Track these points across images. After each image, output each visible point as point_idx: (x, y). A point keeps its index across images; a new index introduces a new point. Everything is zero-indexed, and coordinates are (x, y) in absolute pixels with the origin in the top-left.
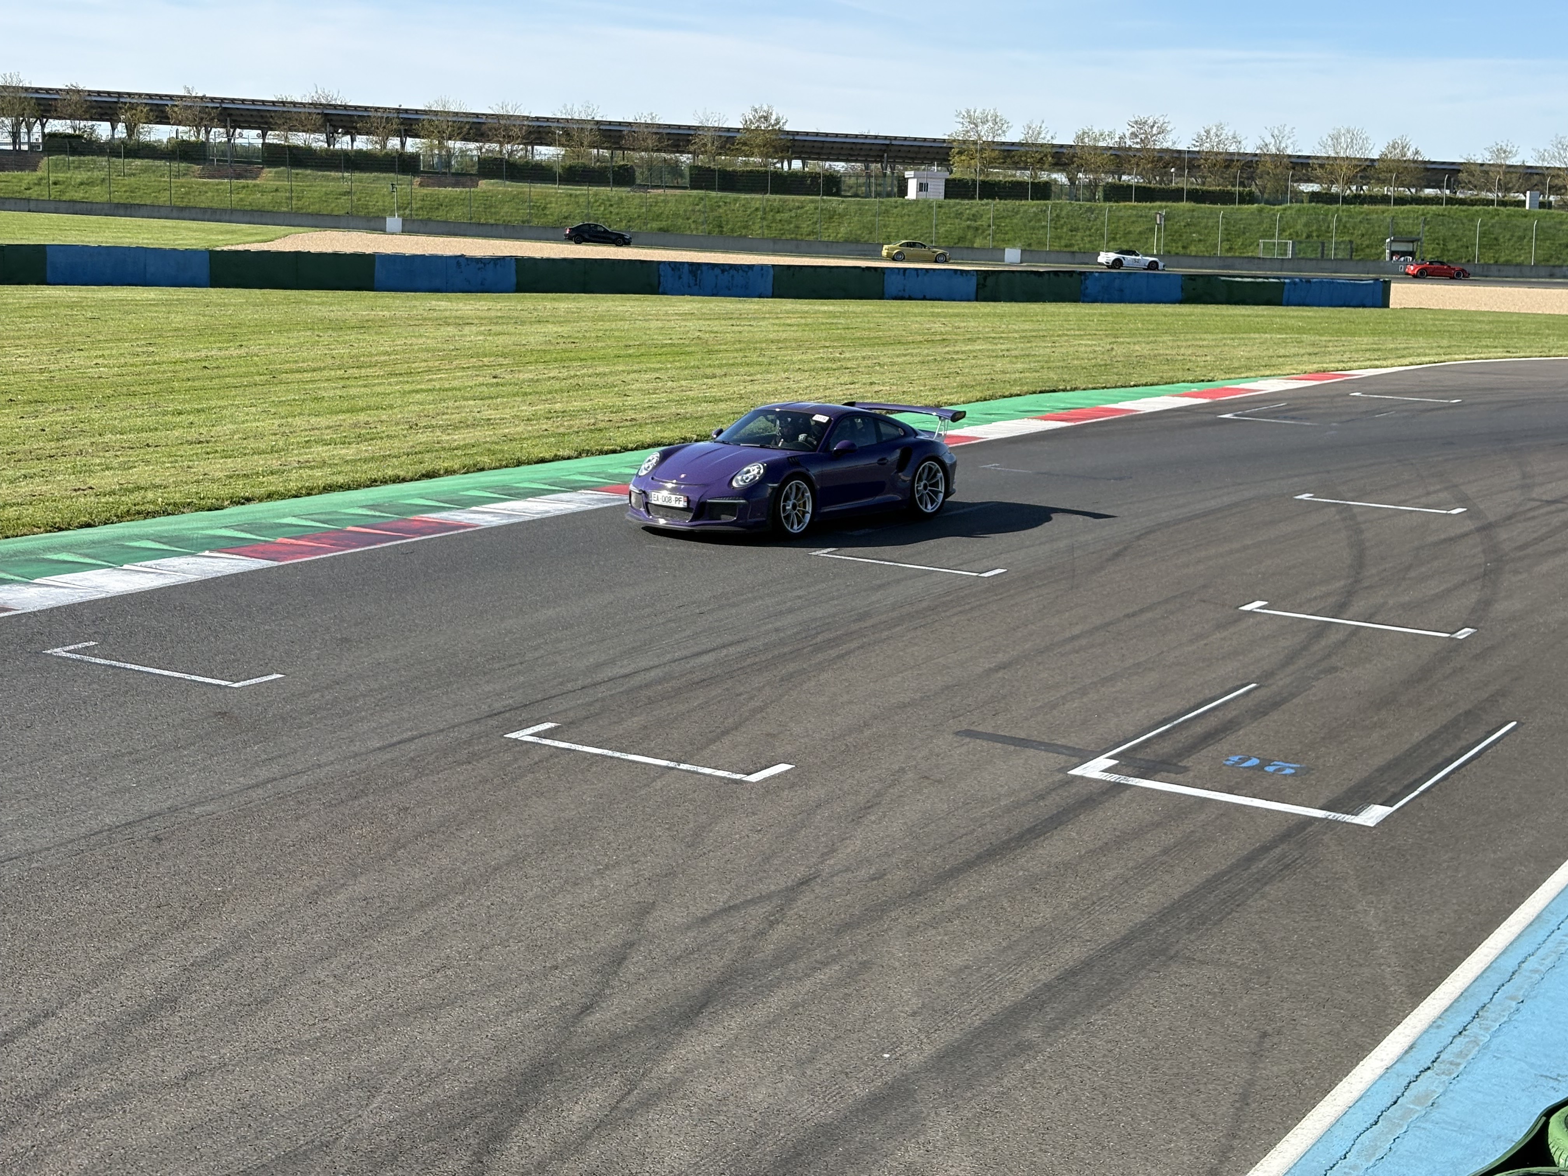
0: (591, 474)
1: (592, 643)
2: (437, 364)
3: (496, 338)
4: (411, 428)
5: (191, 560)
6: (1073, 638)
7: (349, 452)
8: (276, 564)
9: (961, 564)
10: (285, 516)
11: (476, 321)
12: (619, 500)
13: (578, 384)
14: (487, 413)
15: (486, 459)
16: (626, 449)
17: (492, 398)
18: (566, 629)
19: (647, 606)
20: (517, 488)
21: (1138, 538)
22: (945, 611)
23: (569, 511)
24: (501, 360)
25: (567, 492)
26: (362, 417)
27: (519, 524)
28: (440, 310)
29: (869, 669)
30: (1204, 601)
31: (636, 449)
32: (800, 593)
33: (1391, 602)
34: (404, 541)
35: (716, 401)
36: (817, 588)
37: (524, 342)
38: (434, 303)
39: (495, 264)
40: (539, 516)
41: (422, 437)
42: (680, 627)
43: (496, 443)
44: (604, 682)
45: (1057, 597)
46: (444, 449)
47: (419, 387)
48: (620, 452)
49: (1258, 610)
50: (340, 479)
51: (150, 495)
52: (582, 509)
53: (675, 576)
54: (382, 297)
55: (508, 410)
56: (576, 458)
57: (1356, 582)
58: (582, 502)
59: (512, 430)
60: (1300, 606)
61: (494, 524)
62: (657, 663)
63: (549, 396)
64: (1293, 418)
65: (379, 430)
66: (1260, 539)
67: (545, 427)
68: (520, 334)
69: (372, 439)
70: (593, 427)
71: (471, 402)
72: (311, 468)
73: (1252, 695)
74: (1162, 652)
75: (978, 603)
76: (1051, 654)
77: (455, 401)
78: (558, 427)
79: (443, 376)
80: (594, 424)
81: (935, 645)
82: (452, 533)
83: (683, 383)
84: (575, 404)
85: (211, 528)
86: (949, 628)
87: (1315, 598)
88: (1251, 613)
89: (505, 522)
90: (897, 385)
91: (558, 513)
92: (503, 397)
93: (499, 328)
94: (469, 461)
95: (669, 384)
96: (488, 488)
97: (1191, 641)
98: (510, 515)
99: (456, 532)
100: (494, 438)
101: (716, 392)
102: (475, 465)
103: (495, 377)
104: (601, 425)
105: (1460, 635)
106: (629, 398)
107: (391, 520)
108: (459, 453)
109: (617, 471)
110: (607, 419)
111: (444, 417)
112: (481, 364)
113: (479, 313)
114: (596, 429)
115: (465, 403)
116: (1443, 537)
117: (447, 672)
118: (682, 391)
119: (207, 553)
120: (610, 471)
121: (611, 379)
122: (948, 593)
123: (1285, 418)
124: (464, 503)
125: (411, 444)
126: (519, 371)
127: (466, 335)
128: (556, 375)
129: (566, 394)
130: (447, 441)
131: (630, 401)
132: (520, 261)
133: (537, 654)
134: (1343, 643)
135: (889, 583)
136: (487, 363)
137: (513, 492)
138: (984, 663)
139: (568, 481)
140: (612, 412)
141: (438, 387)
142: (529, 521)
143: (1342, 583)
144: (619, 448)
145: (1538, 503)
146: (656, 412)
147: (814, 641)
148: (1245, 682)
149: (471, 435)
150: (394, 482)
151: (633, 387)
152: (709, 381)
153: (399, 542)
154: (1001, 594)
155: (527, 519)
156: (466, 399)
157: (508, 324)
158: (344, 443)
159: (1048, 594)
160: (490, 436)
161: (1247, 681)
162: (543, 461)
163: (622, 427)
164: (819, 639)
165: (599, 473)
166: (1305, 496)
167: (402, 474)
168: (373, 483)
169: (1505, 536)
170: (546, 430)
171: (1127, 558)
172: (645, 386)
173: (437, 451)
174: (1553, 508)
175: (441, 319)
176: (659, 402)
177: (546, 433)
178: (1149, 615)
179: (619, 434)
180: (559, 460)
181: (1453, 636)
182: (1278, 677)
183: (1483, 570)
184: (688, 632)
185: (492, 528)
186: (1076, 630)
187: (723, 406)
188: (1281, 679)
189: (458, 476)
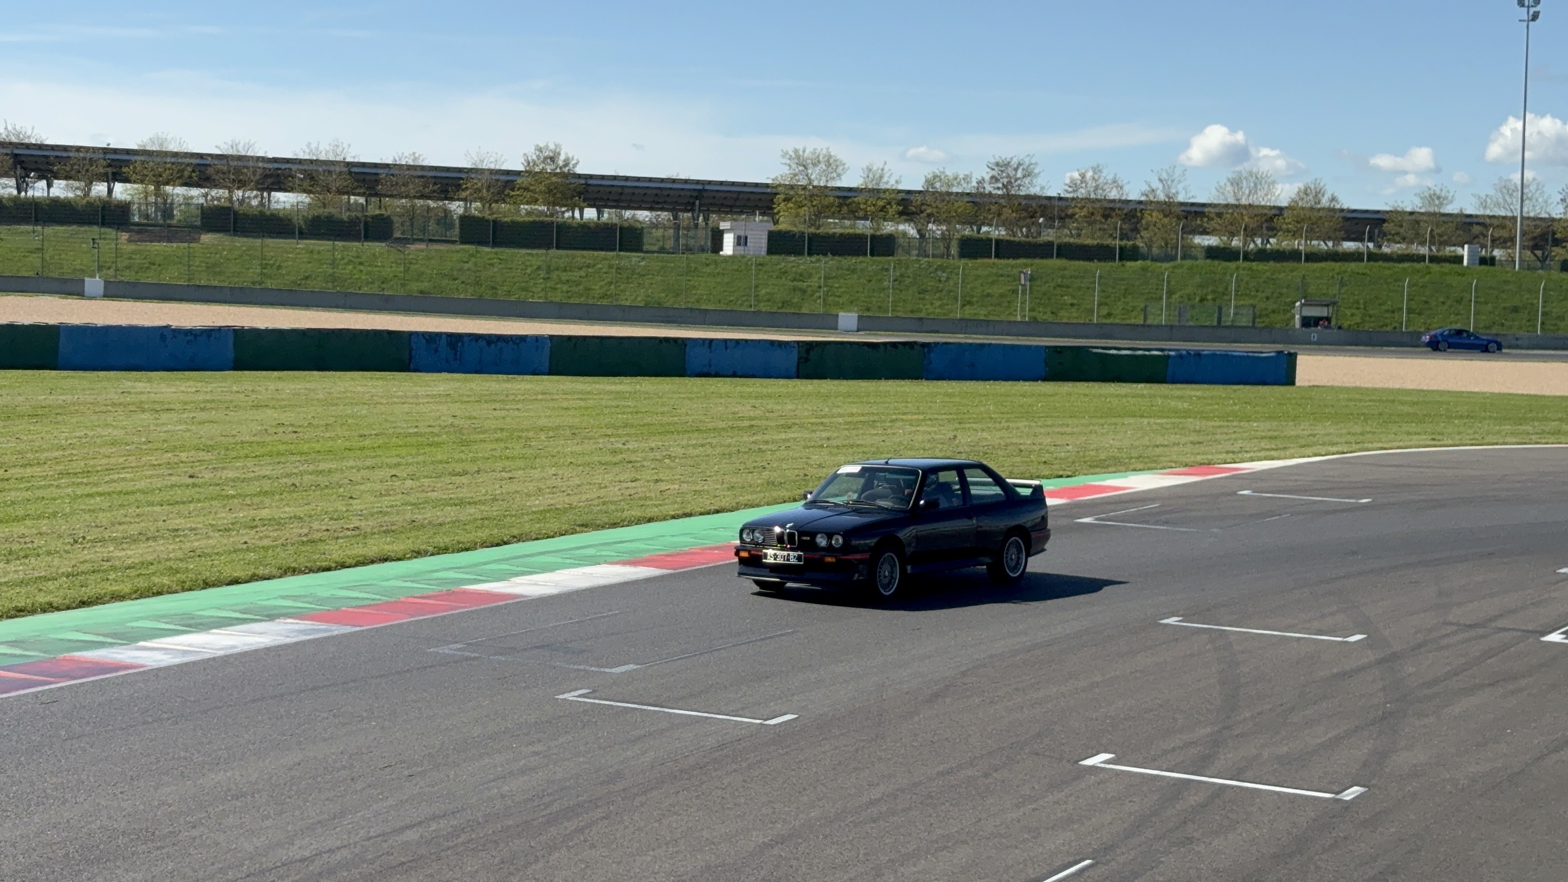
0: (295, 598)
1: (267, 817)
2: (121, 460)
3: (200, 427)
4: (76, 542)
6: (872, 803)
9: (743, 709)
11: (178, 406)
12: (325, 631)
13: (293, 484)
14: (177, 522)
15: (166, 580)
16: (343, 566)
17: (184, 503)
18: (237, 799)
19: (344, 768)
20: (201, 617)
21: (964, 674)
22: (715, 770)
23: (262, 646)
24: (202, 455)
25: (261, 621)
26: (18, 529)
27: (194, 663)
28: (136, 393)
29: (614, 846)
30: (1037, 754)
31: (356, 565)
32: (538, 748)
33: (1265, 754)
34: (47, 687)
35: (461, 503)
36: (561, 740)
37: (234, 432)
38: (129, 384)
39: (209, 336)
40: (221, 653)
41: (86, 555)
42: (381, 793)
43: (181, 560)
44: (277, 867)
45: (857, 751)
46: (114, 569)
47: (94, 490)
48: (336, 569)
49: (1103, 765)
52: (277, 643)
53: (383, 728)
54: (63, 378)
55: (201, 519)
56: (280, 577)
57: (1224, 728)
58: (278, 635)
59: (203, 543)
60: (1155, 760)
61: (163, 664)
62: (345, 842)
63: (256, 500)
64: (1166, 523)
65: (35, 546)
66: (1112, 674)
67: (245, 539)
68: (230, 422)
69: (26, 557)
70: (305, 539)
71: (158, 509)
73: (1087, 874)
74: (980, 820)
75: (758, 758)
76: (843, 825)
77: (138, 507)
78: (261, 538)
79: (128, 475)
80: (306, 535)
81: (700, 813)
82: (108, 676)
83: (426, 481)
84: (287, 509)
86: (720, 792)
87: (1174, 749)
88: (1094, 769)
89: (177, 660)
90: (688, 482)
91: (246, 648)
92: (199, 501)
93: (204, 416)
94: (142, 583)
95: (409, 483)
96: (163, 616)
97: (1018, 806)
98: (185, 652)
99: (114, 675)
100: (179, 554)
101: (464, 493)
102: (150, 588)
103: (191, 477)
104: (316, 536)
105: (1347, 795)
106: (355, 501)
107: (35, 659)
108: (133, 573)
109: (327, 594)
110: (324, 528)
111: (121, 528)
112: (176, 460)
113: (182, 397)
114: (308, 541)
115: (150, 509)
116: (1335, 671)
117: (77, 857)
118: (423, 491)
120: (319, 594)
121: (336, 477)
122: (721, 746)
123: (1157, 523)
124: (129, 637)
125: (73, 563)
126: (223, 468)
127: (163, 424)
128: (268, 473)
129: (277, 497)
130: (119, 558)
131: (357, 505)
132: (240, 334)
133: (195, 833)
134: (1204, 806)
135: (650, 734)
136: (184, 459)
137: (192, 622)
138: (757, 836)
139: (265, 608)
140: (331, 519)
141: (119, 489)
142: (209, 659)
143: (1208, 730)
144: (334, 565)
145: (1456, 628)
146: (386, 518)
147: (549, 812)
148: (1078, 858)
149: (151, 550)
150: (44, 611)
151: (362, 487)
152: (457, 480)
153: (40, 689)
154: (789, 746)
155: (207, 656)
156: (152, 504)
157: (216, 409)
159: (845, 746)
160: (174, 550)
161: (1081, 856)
162: (235, 582)
163: (342, 538)
164: (555, 807)
165: (305, 596)
166: (1172, 621)
167: (56, 601)
168: (20, 612)
169: (1411, 670)
170: (246, 543)
171: (948, 700)
172: (378, 486)
173: (105, 571)
174: (1472, 633)
175: (133, 404)
176: (392, 506)
177: (245, 546)
178: (970, 772)
179: (337, 547)
180: (257, 580)
181: (1338, 797)
182: (1119, 851)
183: (1380, 713)
184: (391, 802)
185: (160, 669)
186: (876, 794)
187: (471, 510)
188: (1123, 853)
189: (129, 602)
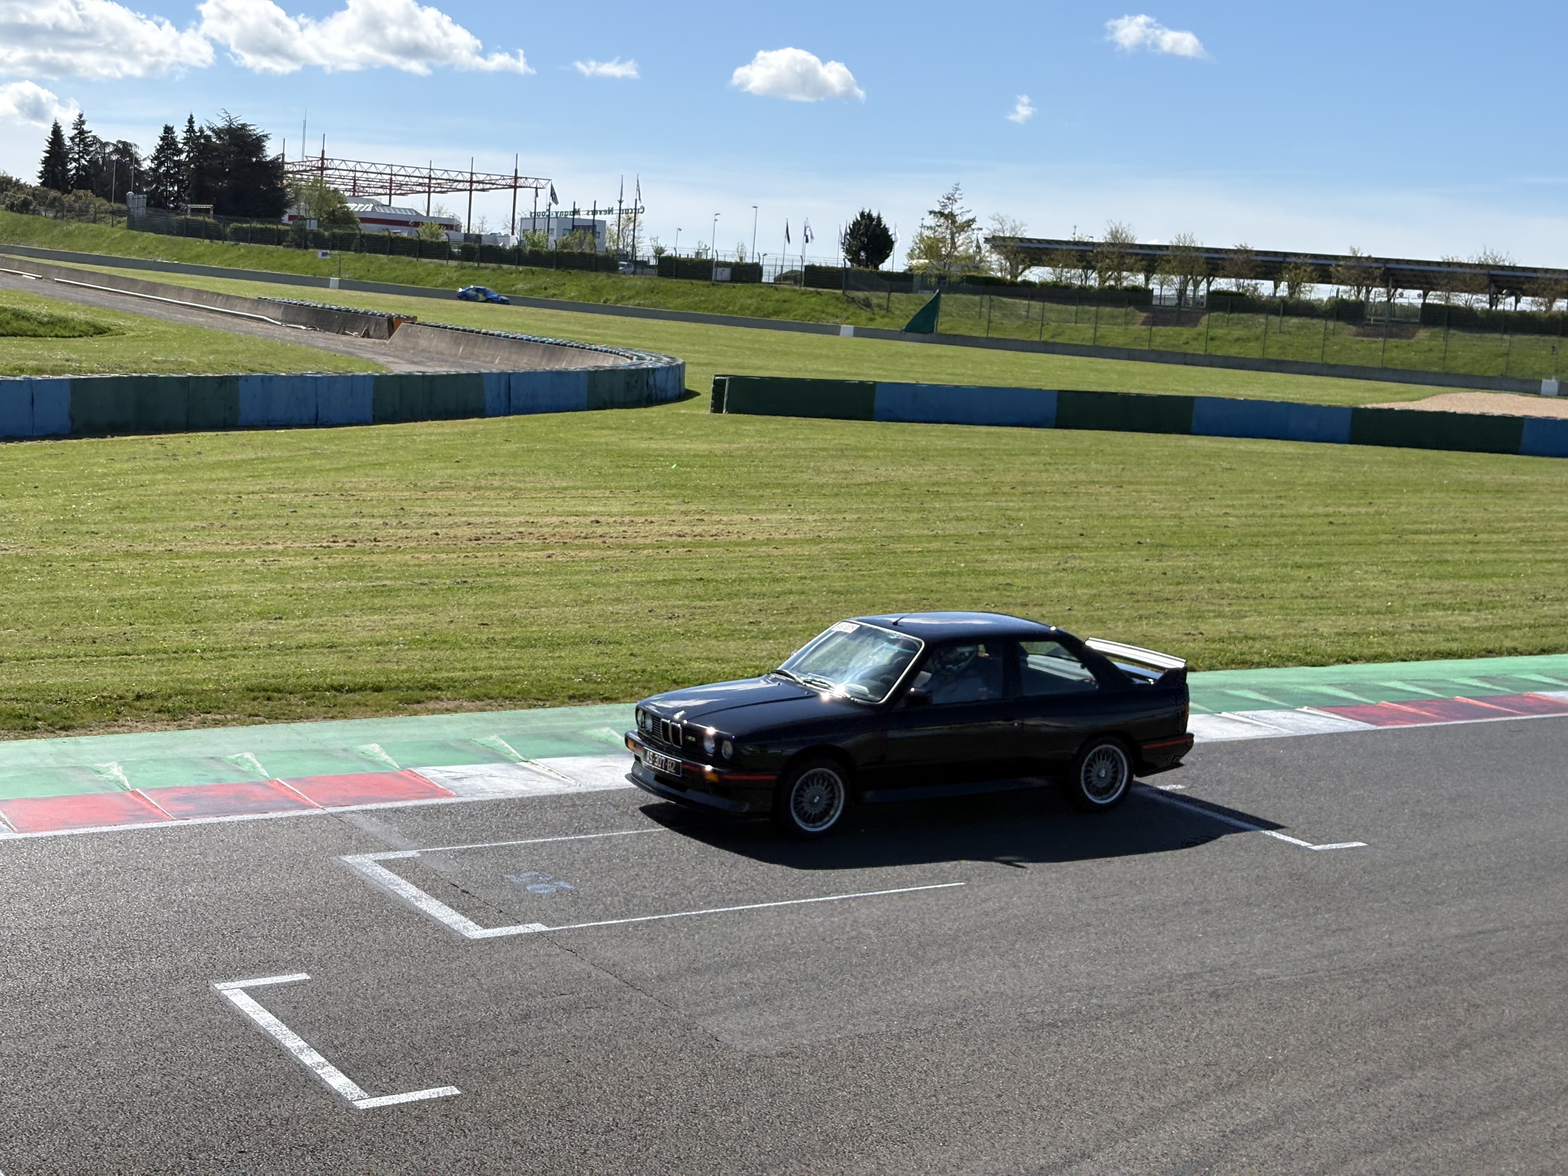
4: (1537, 599)
5: (1289, 714)
7: (1468, 620)
8: (1373, 727)
10: (1390, 679)
26: (1487, 584)
34: (1517, 718)
41: (1549, 610)
47: (1552, 556)
50: (1455, 646)
51: (1258, 645)
54: (1524, 462)
65: (1502, 599)
69: (1493, 608)
72: (1426, 632)
82: (1566, 714)
85: (1312, 684)
107: (1503, 694)
119: (1305, 709)
125: (1535, 616)
150: (1510, 654)
153: (1507, 719)
158: (1462, 609)
167: (1520, 647)
168: (1489, 653)
